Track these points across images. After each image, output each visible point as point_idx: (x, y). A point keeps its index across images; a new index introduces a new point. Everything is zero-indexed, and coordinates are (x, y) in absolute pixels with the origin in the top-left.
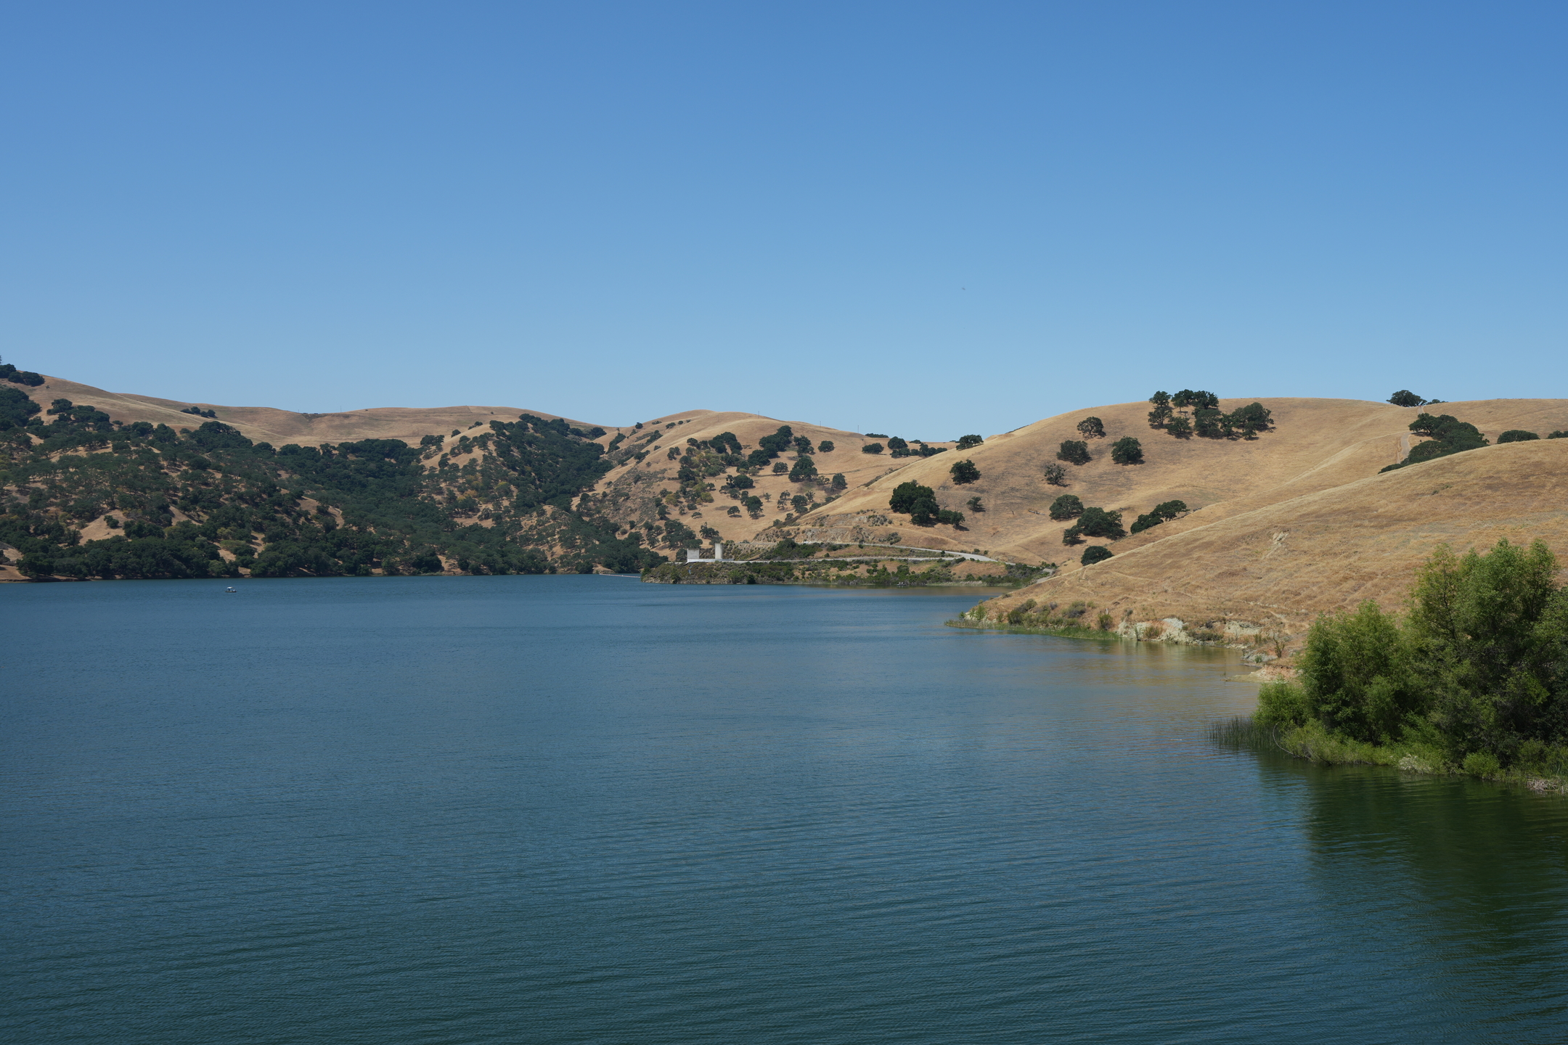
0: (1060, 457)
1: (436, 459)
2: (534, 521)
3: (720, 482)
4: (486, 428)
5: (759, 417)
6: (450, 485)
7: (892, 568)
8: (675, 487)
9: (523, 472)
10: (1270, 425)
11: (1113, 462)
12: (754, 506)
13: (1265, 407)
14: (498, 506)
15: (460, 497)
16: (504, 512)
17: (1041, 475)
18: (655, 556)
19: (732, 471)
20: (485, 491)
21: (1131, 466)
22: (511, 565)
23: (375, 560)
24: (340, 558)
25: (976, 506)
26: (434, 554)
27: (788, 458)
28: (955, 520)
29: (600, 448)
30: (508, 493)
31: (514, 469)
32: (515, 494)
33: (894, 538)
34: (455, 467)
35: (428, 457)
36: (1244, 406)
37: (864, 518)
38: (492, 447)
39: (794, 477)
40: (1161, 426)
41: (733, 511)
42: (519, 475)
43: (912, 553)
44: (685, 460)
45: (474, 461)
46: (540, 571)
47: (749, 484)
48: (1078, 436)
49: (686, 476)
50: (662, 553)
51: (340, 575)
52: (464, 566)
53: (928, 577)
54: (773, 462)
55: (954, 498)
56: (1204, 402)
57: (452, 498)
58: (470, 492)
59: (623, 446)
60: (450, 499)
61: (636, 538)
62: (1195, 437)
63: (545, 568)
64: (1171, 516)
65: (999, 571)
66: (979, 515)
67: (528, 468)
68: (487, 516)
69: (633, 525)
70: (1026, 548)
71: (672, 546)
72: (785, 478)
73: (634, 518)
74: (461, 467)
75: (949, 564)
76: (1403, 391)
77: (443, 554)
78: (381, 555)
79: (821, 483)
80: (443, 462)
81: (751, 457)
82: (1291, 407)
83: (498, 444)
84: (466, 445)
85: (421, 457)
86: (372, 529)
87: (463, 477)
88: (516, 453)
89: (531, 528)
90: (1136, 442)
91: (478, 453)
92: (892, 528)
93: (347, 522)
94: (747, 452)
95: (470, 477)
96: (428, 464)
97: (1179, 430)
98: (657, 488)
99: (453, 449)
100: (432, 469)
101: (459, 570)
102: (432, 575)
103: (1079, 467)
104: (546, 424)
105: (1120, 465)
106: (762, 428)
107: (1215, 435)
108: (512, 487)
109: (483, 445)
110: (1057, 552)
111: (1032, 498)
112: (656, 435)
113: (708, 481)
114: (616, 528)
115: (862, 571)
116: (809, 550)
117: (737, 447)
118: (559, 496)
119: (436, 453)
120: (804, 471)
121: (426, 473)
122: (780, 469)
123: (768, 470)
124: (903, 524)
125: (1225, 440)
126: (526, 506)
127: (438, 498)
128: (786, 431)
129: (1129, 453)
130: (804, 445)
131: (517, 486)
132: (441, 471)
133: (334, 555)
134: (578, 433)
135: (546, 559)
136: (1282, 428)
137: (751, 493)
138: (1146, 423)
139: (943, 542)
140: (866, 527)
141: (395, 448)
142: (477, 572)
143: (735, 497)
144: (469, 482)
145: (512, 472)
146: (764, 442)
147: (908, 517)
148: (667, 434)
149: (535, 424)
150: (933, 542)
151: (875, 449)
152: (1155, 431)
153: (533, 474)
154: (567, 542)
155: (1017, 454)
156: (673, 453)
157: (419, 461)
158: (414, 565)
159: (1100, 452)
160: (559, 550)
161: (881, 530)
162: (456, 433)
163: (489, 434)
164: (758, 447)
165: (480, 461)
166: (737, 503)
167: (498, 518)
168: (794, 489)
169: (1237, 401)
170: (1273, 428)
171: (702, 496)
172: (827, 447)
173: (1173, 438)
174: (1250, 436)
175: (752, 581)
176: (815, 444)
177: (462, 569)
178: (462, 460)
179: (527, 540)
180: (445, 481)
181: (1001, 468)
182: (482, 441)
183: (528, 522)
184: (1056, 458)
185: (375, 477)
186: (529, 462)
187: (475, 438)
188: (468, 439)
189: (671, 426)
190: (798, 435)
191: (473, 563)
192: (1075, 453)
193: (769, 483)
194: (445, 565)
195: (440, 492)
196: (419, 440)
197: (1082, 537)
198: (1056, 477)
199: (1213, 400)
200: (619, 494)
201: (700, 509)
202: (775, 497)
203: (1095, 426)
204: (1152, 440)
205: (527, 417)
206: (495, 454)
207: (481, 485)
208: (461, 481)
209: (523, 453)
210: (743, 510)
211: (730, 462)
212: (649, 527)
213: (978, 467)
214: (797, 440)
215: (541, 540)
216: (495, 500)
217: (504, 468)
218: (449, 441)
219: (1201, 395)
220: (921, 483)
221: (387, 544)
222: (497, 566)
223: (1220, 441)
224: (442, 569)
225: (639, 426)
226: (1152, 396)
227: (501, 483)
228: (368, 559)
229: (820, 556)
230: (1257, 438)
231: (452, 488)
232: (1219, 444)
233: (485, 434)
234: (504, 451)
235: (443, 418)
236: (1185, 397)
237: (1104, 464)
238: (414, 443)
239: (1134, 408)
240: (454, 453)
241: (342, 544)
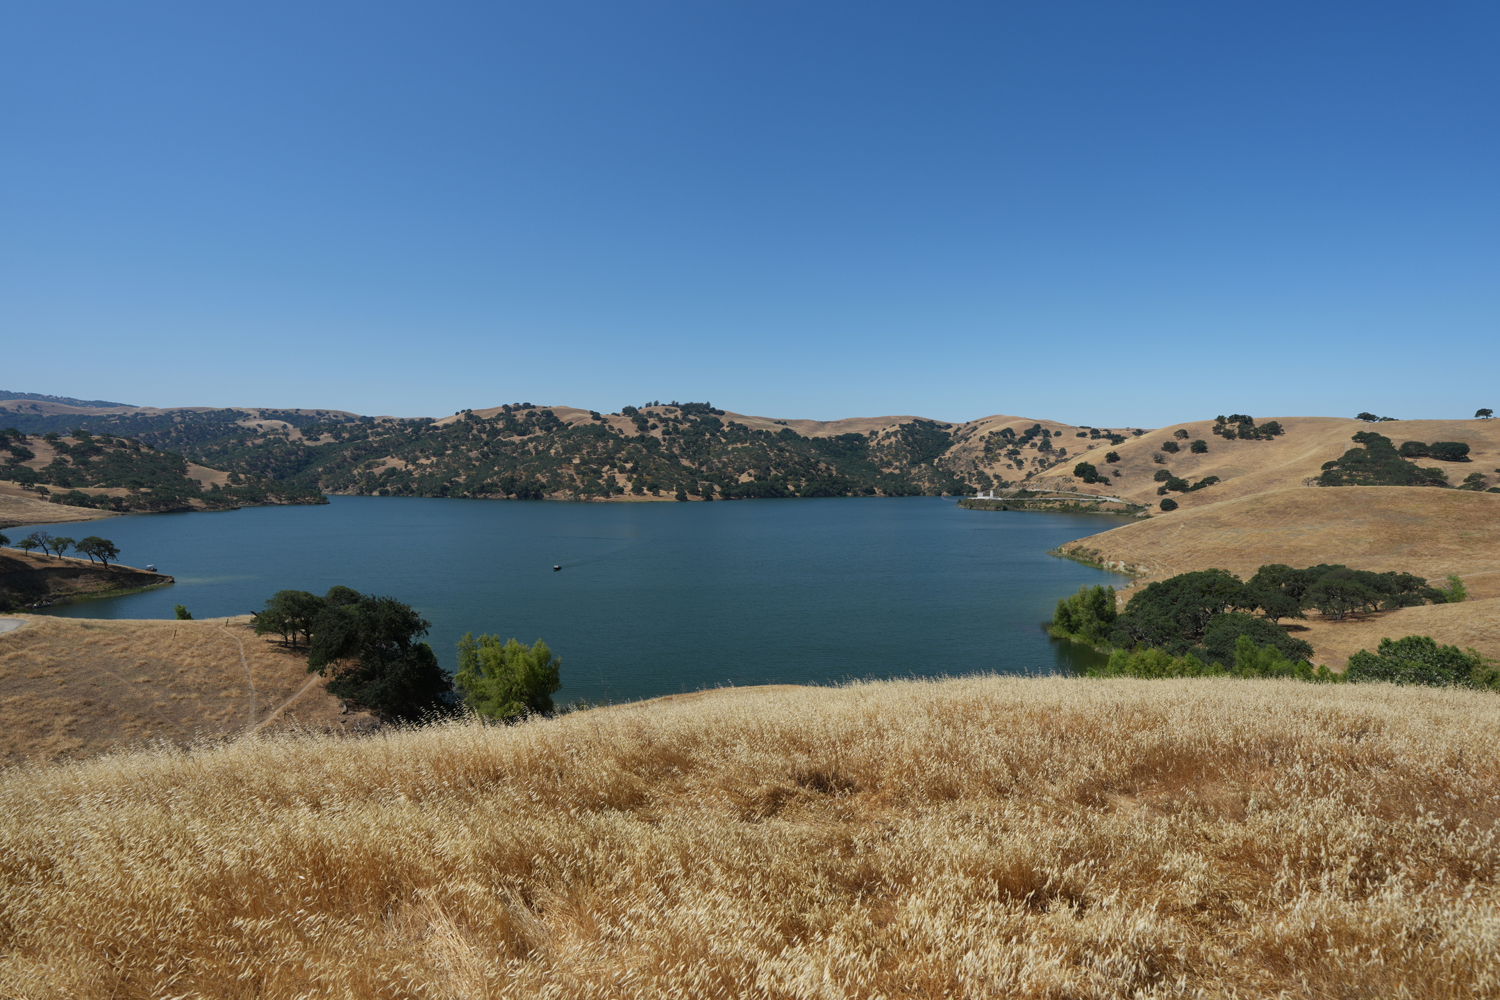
0: (1163, 449)
1: (875, 442)
2: (917, 471)
3: (1003, 452)
4: (897, 428)
5: (1025, 419)
6: (881, 454)
7: (1072, 504)
8: (982, 454)
9: (913, 448)
10: (1281, 432)
11: (1191, 452)
12: (1020, 464)
13: (1280, 422)
14: (901, 463)
15: (885, 459)
16: (904, 466)
17: (1152, 459)
18: (971, 487)
19: (1010, 447)
20: (896, 457)
21: (1200, 454)
22: (905, 492)
23: (848, 490)
24: (834, 489)
25: (1117, 474)
26: (872, 487)
27: (1038, 440)
28: (1106, 481)
29: (949, 434)
30: (906, 457)
31: (909, 446)
32: (909, 458)
33: (1074, 489)
34: (883, 446)
35: (872, 441)
36: (1267, 422)
37: (1061, 479)
38: (899, 436)
39: (1040, 450)
40: (1220, 433)
41: (1009, 466)
42: (911, 449)
43: (1082, 496)
44: (987, 442)
45: (891, 443)
46: (918, 494)
47: (1018, 453)
48: (1174, 439)
49: (987, 450)
50: (974, 486)
52: (885, 493)
53: (1088, 508)
54: (1031, 442)
55: (1106, 470)
56: (1246, 421)
57: (882, 459)
58: (889, 457)
59: (960, 433)
61: (963, 479)
62: (1237, 439)
63: (921, 493)
64: (1211, 483)
65: (1123, 507)
66: (1118, 478)
67: (915, 446)
68: (896, 468)
69: (962, 472)
70: (1138, 496)
71: (979, 483)
72: (1036, 450)
73: (962, 469)
74: (886, 446)
75: (1099, 503)
76: (1366, 413)
77: (879, 487)
78: (851, 487)
79: (1053, 452)
80: (878, 444)
81: (1019, 439)
82: (1294, 422)
83: (902, 435)
84: (888, 436)
85: (869, 441)
86: (847, 476)
87: (886, 450)
88: (910, 439)
89: (915, 474)
90: (1204, 442)
91: (893, 439)
92: (1073, 484)
93: (837, 473)
94: (1017, 437)
95: (890, 450)
96: (872, 444)
97: (1229, 435)
98: (973, 455)
100: (874, 446)
101: (883, 495)
102: (872, 496)
103: (1173, 455)
104: (924, 423)
105: (1195, 453)
106: (1026, 425)
107: (1249, 437)
108: (908, 455)
109: (896, 436)
110: (1154, 498)
111: (1145, 470)
112: (975, 428)
113: (998, 451)
114: (954, 473)
115: (1057, 505)
116: (1033, 494)
117: (1013, 435)
118: (928, 459)
119: (875, 439)
120: (1046, 447)
121: (871, 448)
122: (1034, 445)
123: (1028, 446)
124: (1079, 482)
125: (1254, 440)
126: (914, 463)
127: (875, 460)
128: (1037, 427)
129: (1200, 447)
130: (1046, 433)
131: (910, 454)
132: (877, 447)
133: (832, 488)
134: (939, 427)
135: (921, 489)
136: (1288, 434)
137: (1019, 457)
138: (1211, 432)
139: (1098, 491)
140: (1061, 484)
141: (858, 437)
142: (891, 495)
143: (1010, 459)
144: (889, 452)
145: (908, 448)
146: (1026, 432)
147: (1082, 479)
148: (980, 428)
149: (920, 424)
150: (1093, 491)
151: (1083, 435)
152: (1216, 436)
153: (917, 449)
154: (932, 481)
155: (1141, 448)
156: (982, 438)
157: (868, 443)
158: (864, 492)
159: (1185, 447)
160: (927, 484)
161: (1068, 485)
162: (884, 429)
164: (1023, 435)
165: (894, 443)
166: (1011, 462)
167: (901, 469)
168: (1040, 455)
169: (1265, 419)
170: (1283, 434)
171: (995, 459)
172: (1058, 434)
173: (1225, 440)
174: (1269, 438)
175: (1005, 509)
176: (1052, 433)
178: (886, 443)
179: (913, 479)
180: (879, 452)
181: (1131, 455)
182: (895, 433)
183: (914, 471)
184: (1161, 450)
185: (850, 451)
186: (916, 443)
187: (892, 432)
188: (889, 433)
189: (982, 424)
190: (1043, 428)
191: (891, 491)
192: (1171, 447)
193: (1029, 453)
194: (877, 492)
195: (876, 457)
196: (868, 433)
197: (1167, 491)
198: (1159, 460)
199: (1250, 419)
200: (956, 458)
201: (994, 465)
202: (1030, 459)
203: (1183, 434)
204: (1212, 440)
205: (916, 420)
206: (901, 439)
207: (894, 454)
208: (886, 452)
209: (913, 439)
210: (1014, 465)
211: (1009, 442)
212: (969, 473)
213: (1119, 455)
214: (1043, 431)
215: (919, 480)
216: (900, 461)
217: (905, 446)
218: (881, 433)
219: (1244, 417)
220: (1090, 463)
221: (854, 482)
222: (899, 493)
224: (876, 494)
225: (968, 423)
226: (1216, 418)
227: (903, 453)
228: (846, 489)
229: (1038, 497)
230: (1273, 439)
232: (1251, 442)
233: (897, 430)
234: (905, 438)
235: (879, 422)
236: (1234, 418)
237: (1187, 453)
238: (866, 434)
239: (1207, 424)
240: (883, 439)
241: (835, 483)
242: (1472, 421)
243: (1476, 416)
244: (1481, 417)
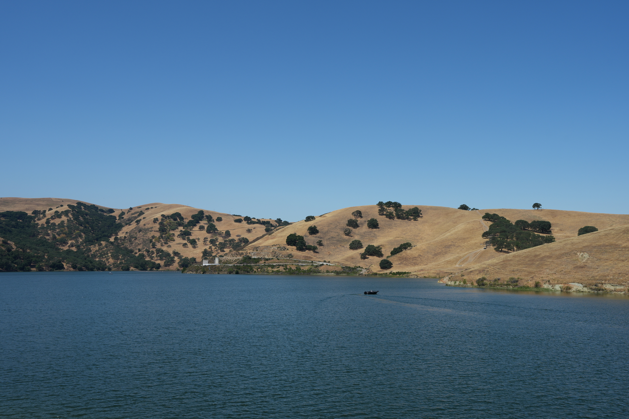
0: (348, 225)
1: (44, 221)
2: (97, 248)
3: (177, 233)
4: (65, 208)
5: (188, 206)
6: (52, 232)
7: (294, 268)
8: (158, 235)
9: (86, 227)
10: (421, 215)
11: (368, 228)
12: (193, 243)
13: (420, 209)
14: (77, 242)
15: (58, 237)
16: (81, 244)
17: (342, 232)
18: (154, 263)
19: (181, 228)
20: (69, 235)
21: (374, 230)
22: (95, 267)
23: (32, 264)
24: (15, 263)
25: (320, 244)
26: (60, 262)
27: (204, 223)
28: (313, 249)
29: (115, 218)
30: (80, 236)
31: (81, 226)
32: (83, 236)
33: (290, 256)
34: (54, 224)
35: (39, 220)
36: (412, 208)
37: (276, 248)
38: (70, 216)
39: (208, 231)
40: (383, 214)
41: (185, 245)
42: (84, 228)
43: (300, 262)
44: (161, 224)
45: (63, 222)
46: (103, 270)
47: (190, 234)
48: (353, 218)
49: (162, 230)
50: (158, 262)
51: (16, 271)
52: (74, 267)
53: (309, 272)
54: (198, 225)
55: (311, 240)
56: (397, 206)
57: (54, 237)
58: (62, 235)
59: (126, 217)
60: (54, 238)
61: (142, 256)
62: (396, 219)
63: (106, 268)
64: (405, 248)
65: (339, 269)
66: (321, 247)
67: (87, 225)
68: (72, 245)
69: (139, 250)
70: (347, 260)
71: (161, 259)
72: (204, 232)
73: (140, 247)
74: (57, 224)
75: (317, 266)
76: (464, 205)
77: (64, 262)
78: (36, 262)
79: (220, 234)
80: (48, 222)
81: (188, 223)
83: (73, 215)
84: (58, 215)
85: (36, 219)
86: (28, 251)
87: (58, 229)
88: (81, 219)
89: (96, 251)
90: (376, 220)
91: (64, 218)
92: (289, 252)
93: (17, 247)
94: (186, 221)
95: (62, 229)
96: (40, 222)
97: (390, 216)
98: (150, 235)
99: (52, 216)
100: (42, 225)
101: (72, 269)
102: (59, 271)
103: (355, 229)
104: (88, 206)
105: (371, 229)
106: (191, 211)
107: (403, 218)
108: (82, 234)
109: (67, 215)
110: (359, 262)
111: (341, 241)
112: (141, 213)
113: (172, 232)
114: (132, 251)
115: (281, 269)
116: (257, 260)
117: (182, 219)
118: (106, 237)
119: (43, 218)
120: (211, 229)
121: (40, 226)
122: (201, 228)
123: (196, 228)
124: (292, 250)
125: (406, 220)
126: (90, 241)
127: (47, 237)
128: (201, 212)
129: (373, 224)
130: (209, 218)
131: (84, 233)
132: (48, 226)
133: (12, 262)
134: (102, 210)
135: (106, 264)
136: (425, 217)
137: (191, 238)
138: (377, 213)
139: (310, 258)
140: (278, 251)
141: (22, 215)
142: (81, 270)
143: (184, 239)
144: (62, 231)
145: (81, 227)
146: (193, 217)
147: (295, 247)
148: (147, 213)
149: (85, 207)
150: (306, 257)
151: (239, 221)
152: (381, 216)
153: (90, 228)
154: (114, 257)
155: (331, 224)
156: (155, 220)
157: (35, 221)
158: (51, 266)
159: (362, 224)
160: (111, 261)
161: (285, 252)
162: (50, 209)
163: (69, 210)
164: (191, 219)
165: (66, 222)
166: (185, 242)
167: (78, 247)
168: (209, 236)
169: (409, 205)
170: (422, 216)
171: (169, 239)
172: (219, 219)
173: (388, 219)
174: (415, 219)
176: (215, 218)
177: (74, 268)
178: (57, 221)
179: (94, 256)
180: (50, 230)
181: (326, 229)
182: (66, 213)
183: (94, 248)
184: (346, 226)
185: (15, 228)
186: (88, 223)
187: (62, 212)
188: (59, 212)
189: (148, 209)
190: (207, 214)
191: (78, 266)
192: (353, 224)
193: (197, 233)
194: (65, 267)
195: (48, 235)
196: (31, 212)
197: (367, 256)
198: (348, 233)
199: (400, 205)
200: (131, 237)
201: (170, 244)
202: (202, 240)
203: (359, 214)
204: (381, 220)
205: (80, 204)
206: (72, 219)
207: (67, 232)
208: (58, 230)
209: (84, 219)
210: (189, 245)
211: (180, 225)
212: (148, 251)
213: (318, 229)
214: (206, 216)
215: (101, 256)
216: (75, 238)
217: (77, 225)
218: (49, 214)
219: (395, 203)
220: (298, 234)
221: (37, 257)
222: (90, 267)
223: (405, 221)
224: (64, 268)
225: (131, 209)
226: (378, 203)
227: (77, 232)
228: (29, 264)
229: (262, 263)
230: (418, 220)
231: (54, 233)
232: (405, 222)
233: (67, 210)
234: (76, 218)
235: (40, 203)
236: (389, 204)
237: (364, 228)
238: (30, 213)
239: (372, 207)
240: (52, 218)
241: (16, 257)
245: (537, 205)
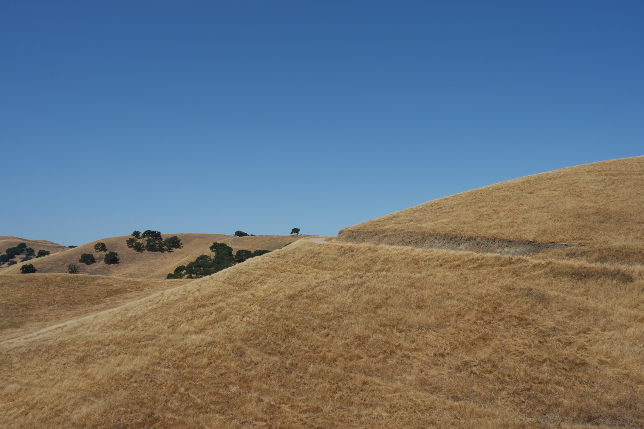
0: (80, 261)
5: (14, 238)
11: (104, 263)
13: (178, 237)
17: (66, 270)
21: (112, 265)
27: (19, 258)
36: (170, 237)
40: (132, 246)
48: (92, 252)
54: (10, 261)
56: (156, 235)
62: (146, 251)
76: (239, 231)
82: (190, 238)
90: (117, 254)
97: (139, 248)
103: (89, 266)
105: (107, 264)
106: (10, 244)
107: (155, 250)
122: (13, 263)
125: (158, 252)
128: (22, 245)
129: (113, 259)
130: (30, 252)
136: (185, 247)
138: (126, 244)
152: (129, 249)
155: (60, 260)
159: (100, 259)
169: (170, 234)
170: (182, 247)
172: (43, 253)
173: (135, 252)
174: (170, 251)
176: (37, 251)
181: (48, 267)
184: (78, 261)
192: (88, 259)
198: (74, 270)
199: (159, 234)
203: (101, 246)
204: (125, 253)
214: (27, 250)
219: (154, 232)
223: (156, 253)
226: (132, 233)
230: (173, 251)
232: (155, 254)
236: (149, 233)
237: (101, 264)
239: (119, 239)
242: (289, 237)
243: (292, 233)
244: (294, 234)
245: (296, 231)
